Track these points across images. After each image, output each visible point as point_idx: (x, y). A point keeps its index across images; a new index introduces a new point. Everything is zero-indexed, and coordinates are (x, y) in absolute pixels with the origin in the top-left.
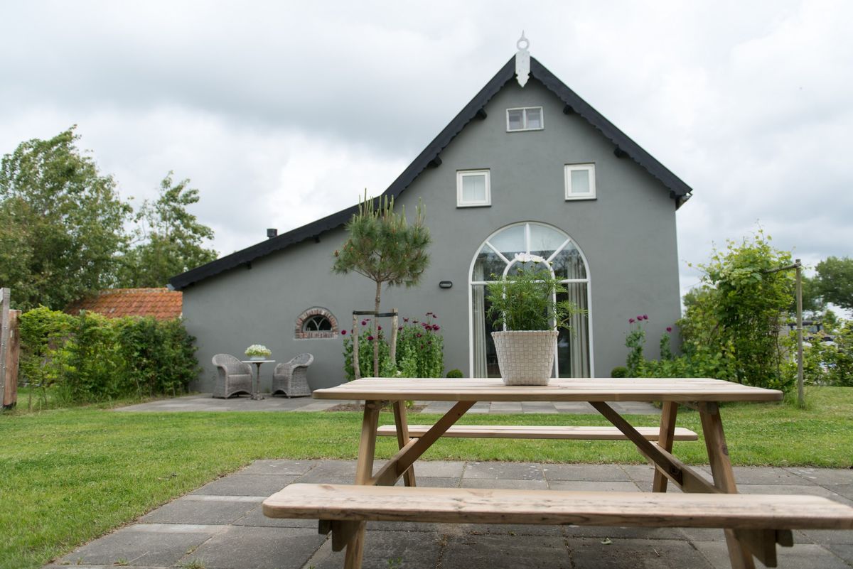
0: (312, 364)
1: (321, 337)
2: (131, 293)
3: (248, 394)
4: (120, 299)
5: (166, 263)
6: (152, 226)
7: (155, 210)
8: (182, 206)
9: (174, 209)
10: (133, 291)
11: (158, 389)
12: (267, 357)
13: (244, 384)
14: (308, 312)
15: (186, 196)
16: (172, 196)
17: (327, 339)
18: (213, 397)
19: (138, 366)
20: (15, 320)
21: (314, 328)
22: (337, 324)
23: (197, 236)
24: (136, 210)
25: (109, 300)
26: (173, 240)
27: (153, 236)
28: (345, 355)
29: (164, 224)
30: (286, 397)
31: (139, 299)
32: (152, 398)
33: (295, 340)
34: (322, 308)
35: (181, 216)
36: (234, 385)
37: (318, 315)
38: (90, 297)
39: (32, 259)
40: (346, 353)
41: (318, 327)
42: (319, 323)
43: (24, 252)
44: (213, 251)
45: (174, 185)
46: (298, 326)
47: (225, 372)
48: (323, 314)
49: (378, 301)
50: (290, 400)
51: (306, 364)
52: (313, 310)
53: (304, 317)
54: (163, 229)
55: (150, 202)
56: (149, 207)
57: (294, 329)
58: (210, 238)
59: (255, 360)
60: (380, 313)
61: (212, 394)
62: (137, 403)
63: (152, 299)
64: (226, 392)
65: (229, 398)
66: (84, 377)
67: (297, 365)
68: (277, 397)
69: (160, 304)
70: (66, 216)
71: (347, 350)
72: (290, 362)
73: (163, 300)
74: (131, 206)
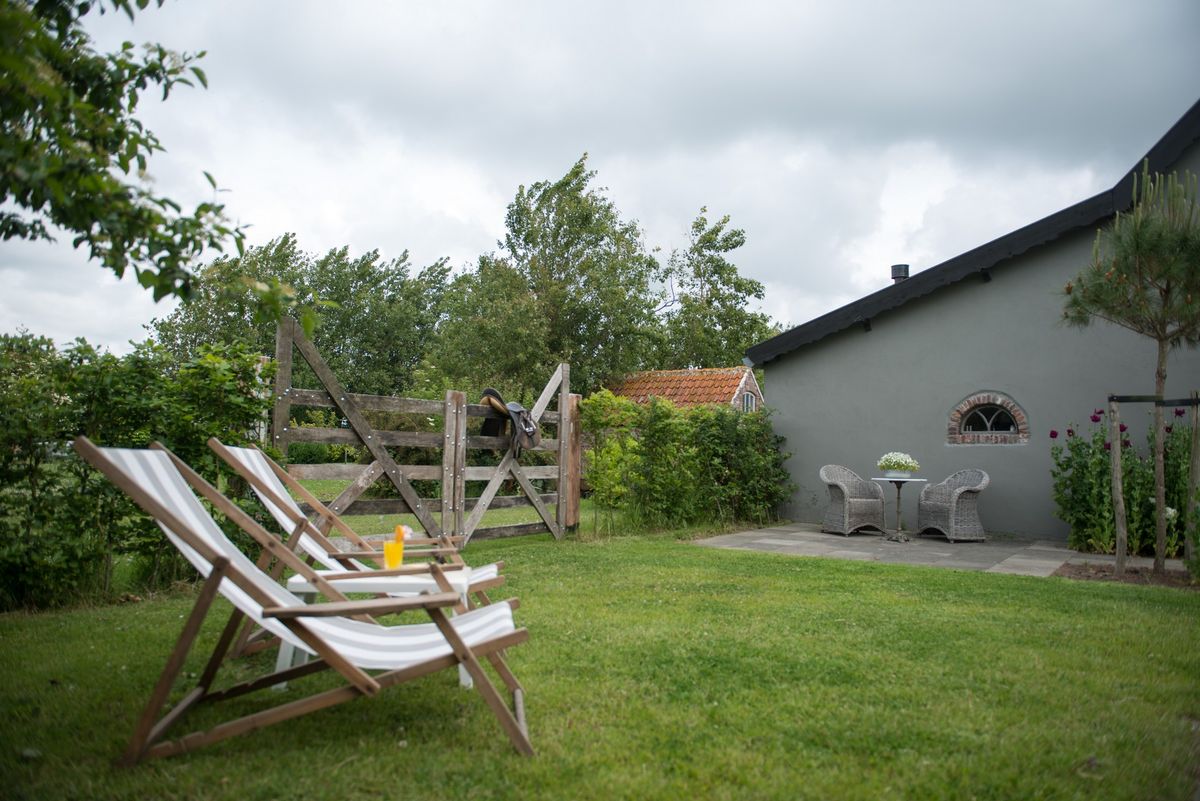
0: (989, 487)
1: (996, 443)
2: (662, 377)
3: (877, 530)
4: (650, 385)
5: (703, 335)
6: (681, 285)
7: (687, 262)
8: (722, 254)
9: (711, 259)
10: (665, 373)
11: (741, 515)
12: (913, 472)
13: (872, 514)
14: (971, 399)
15: (726, 240)
16: (708, 242)
17: (1008, 445)
18: (823, 532)
19: (718, 478)
20: (575, 409)
21: (981, 427)
22: (1025, 420)
23: (741, 295)
24: (664, 265)
25: (636, 386)
26: (710, 303)
27: (684, 299)
28: (1054, 475)
29: (698, 281)
30: (947, 540)
31: (673, 384)
32: (734, 527)
33: (948, 445)
34: (998, 392)
35: (720, 268)
36: (858, 515)
37: (989, 404)
38: (614, 382)
39: (550, 334)
40: (1057, 469)
41: (989, 425)
42: (990, 418)
43: (541, 324)
44: (762, 315)
45: (709, 227)
46: (954, 423)
47: (842, 493)
48: (999, 402)
49: (1161, 376)
50: (952, 545)
51: (978, 487)
52: (981, 396)
53: (965, 408)
54: (696, 290)
55: (680, 252)
56: (678, 259)
57: (947, 427)
58: (759, 297)
59: (894, 476)
60: (1165, 398)
61: (820, 527)
62: (719, 533)
63: (690, 384)
64: (846, 526)
65: (851, 534)
66: (656, 492)
67: (963, 489)
68: (925, 538)
69: (700, 390)
70: (584, 278)
71: (1059, 465)
72: (944, 483)
73: (704, 385)
74: (657, 260)
